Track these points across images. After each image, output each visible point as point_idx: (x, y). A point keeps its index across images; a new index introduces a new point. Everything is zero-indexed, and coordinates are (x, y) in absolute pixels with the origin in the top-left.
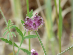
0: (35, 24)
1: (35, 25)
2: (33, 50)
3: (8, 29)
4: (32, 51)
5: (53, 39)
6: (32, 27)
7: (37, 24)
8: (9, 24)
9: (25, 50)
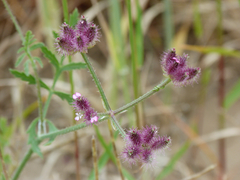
0: (80, 39)
1: (80, 41)
2: (78, 95)
3: (26, 50)
4: (75, 97)
5: (124, 71)
6: (75, 45)
7: (85, 38)
8: (27, 40)
9: (63, 96)
